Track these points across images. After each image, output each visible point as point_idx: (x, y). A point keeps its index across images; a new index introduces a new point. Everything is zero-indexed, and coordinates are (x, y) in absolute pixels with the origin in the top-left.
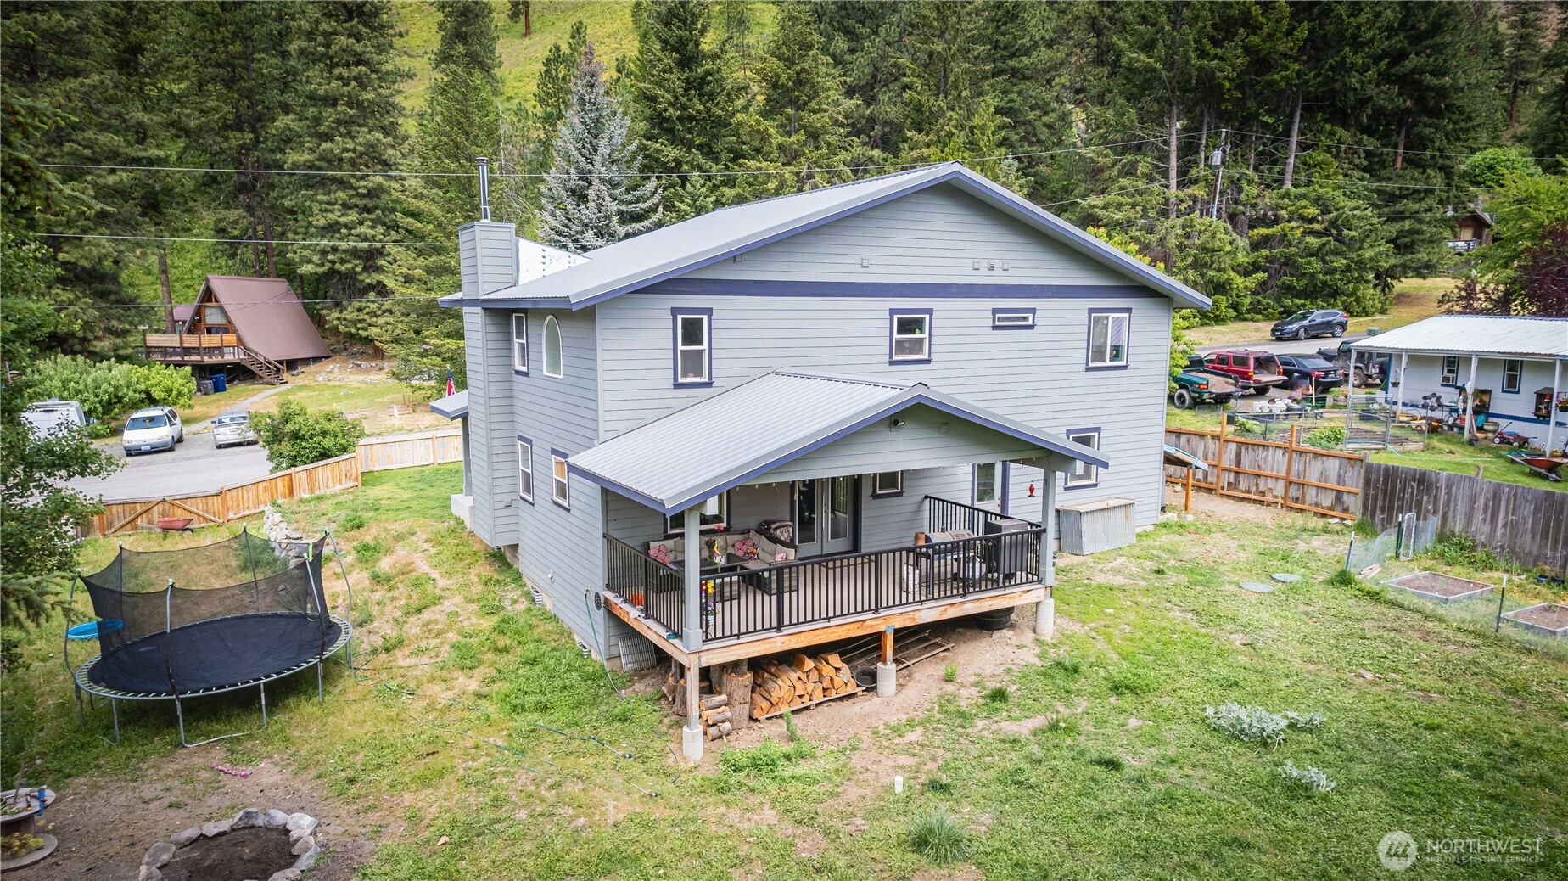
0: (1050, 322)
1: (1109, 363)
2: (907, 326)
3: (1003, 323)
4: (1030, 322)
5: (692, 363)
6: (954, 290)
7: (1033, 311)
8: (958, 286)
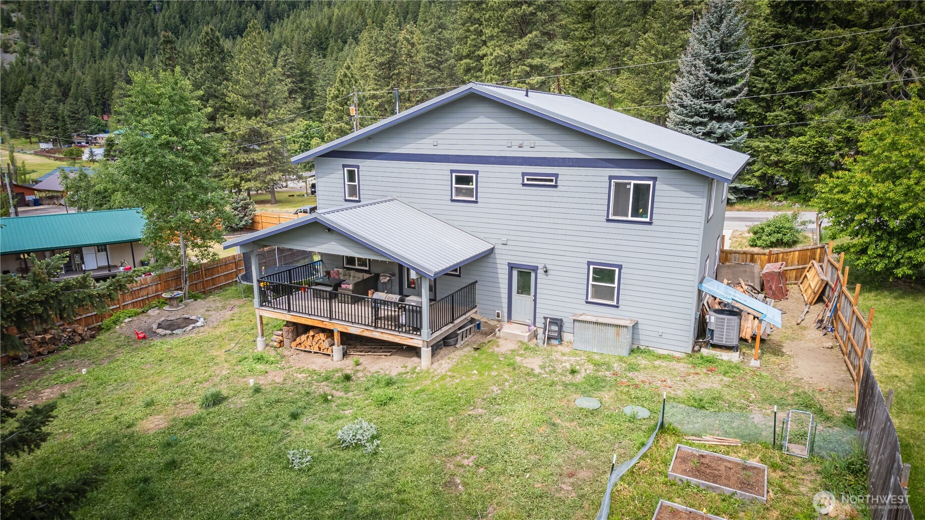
0: (568, 183)
1: (630, 218)
2: (461, 180)
3: (533, 182)
4: (553, 183)
5: (353, 191)
6: (493, 159)
7: (556, 175)
8: (495, 157)
